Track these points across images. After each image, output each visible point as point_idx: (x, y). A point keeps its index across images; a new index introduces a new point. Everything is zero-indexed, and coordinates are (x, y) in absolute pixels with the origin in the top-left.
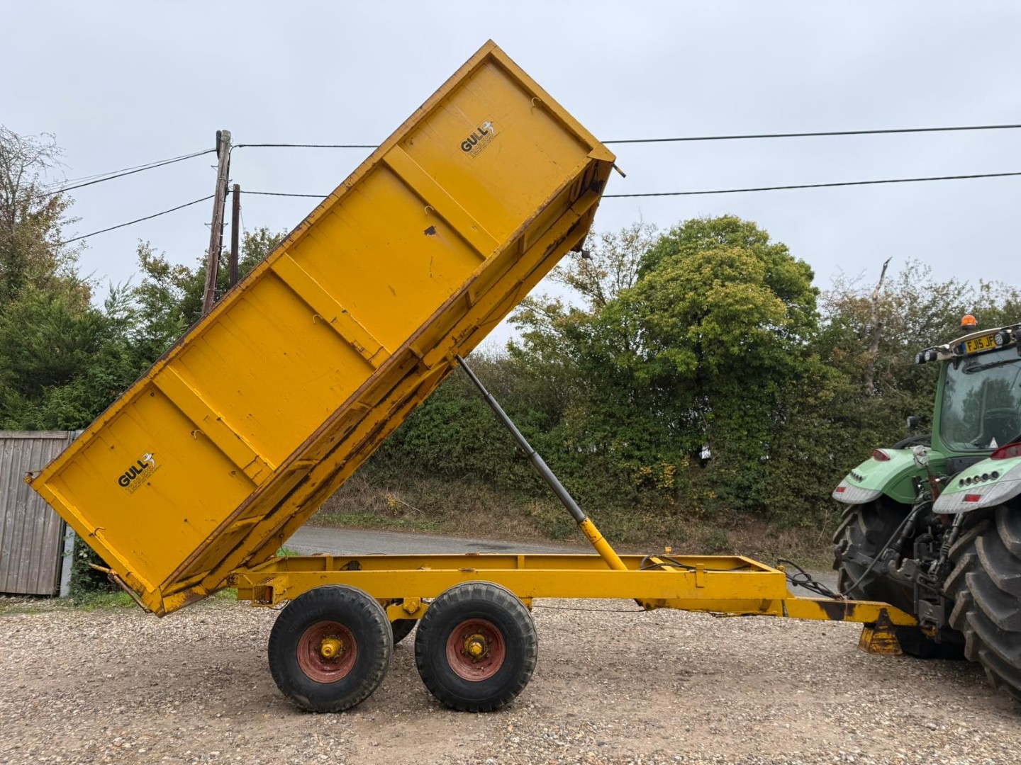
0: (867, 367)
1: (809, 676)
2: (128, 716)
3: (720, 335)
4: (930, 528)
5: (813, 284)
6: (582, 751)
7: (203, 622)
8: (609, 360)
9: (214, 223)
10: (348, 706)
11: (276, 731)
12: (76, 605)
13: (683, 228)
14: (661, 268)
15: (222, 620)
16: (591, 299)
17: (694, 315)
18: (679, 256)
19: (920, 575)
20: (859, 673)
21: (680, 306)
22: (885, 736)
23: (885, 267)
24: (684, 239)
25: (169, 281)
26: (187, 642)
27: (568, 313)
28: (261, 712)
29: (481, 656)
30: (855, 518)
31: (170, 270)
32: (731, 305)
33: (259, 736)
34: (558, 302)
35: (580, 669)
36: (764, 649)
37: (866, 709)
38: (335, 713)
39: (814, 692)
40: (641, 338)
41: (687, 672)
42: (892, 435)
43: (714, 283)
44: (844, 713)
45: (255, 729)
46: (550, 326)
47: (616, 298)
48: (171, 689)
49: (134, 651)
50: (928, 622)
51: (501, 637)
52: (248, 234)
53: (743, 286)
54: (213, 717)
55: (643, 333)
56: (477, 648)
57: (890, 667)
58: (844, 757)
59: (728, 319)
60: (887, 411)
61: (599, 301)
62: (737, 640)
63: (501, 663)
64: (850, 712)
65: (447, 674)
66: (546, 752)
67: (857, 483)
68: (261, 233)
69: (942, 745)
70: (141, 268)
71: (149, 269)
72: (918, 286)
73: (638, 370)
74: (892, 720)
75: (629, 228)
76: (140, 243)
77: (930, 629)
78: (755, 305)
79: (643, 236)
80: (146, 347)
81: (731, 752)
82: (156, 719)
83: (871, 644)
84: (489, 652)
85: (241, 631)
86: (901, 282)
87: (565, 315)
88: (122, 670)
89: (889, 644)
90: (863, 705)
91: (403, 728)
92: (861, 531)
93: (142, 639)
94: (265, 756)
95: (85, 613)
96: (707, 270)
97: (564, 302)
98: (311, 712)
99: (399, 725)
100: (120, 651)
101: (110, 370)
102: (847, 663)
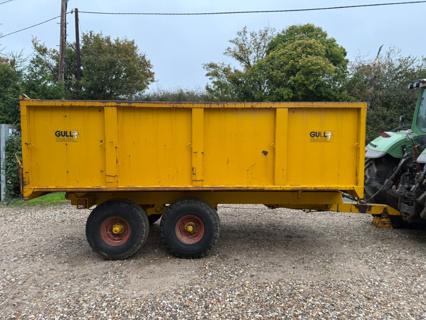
0: (368, 97)
1: (347, 238)
2: (17, 263)
3: (304, 81)
4: (408, 169)
5: (346, 58)
6: (243, 280)
7: (64, 213)
8: (252, 94)
9: (61, 23)
10: (127, 256)
11: (90, 271)
12: (7, 205)
13: (288, 30)
14: (278, 49)
15: (73, 212)
16: (244, 64)
17: (292, 72)
18: (286, 43)
19: (407, 192)
20: (370, 236)
21: (286, 68)
22: (390, 270)
23: (380, 50)
24: (288, 35)
25: (48, 56)
26: (55, 223)
27: (233, 72)
28: (84, 260)
29: (192, 232)
30: (371, 164)
31: (48, 50)
32: (310, 66)
33: (81, 274)
34: (229, 66)
35: (240, 235)
36: (324, 224)
37: (378, 255)
38: (121, 260)
39: (351, 246)
40: (267, 84)
41: (290, 236)
42: (377, 127)
43: (303, 56)
44: (368, 258)
45: (80, 269)
46: (225, 78)
47: (256, 64)
48: (42, 248)
49: (29, 228)
50: (406, 213)
51: (202, 223)
52: (84, 34)
53: (315, 57)
54: (60, 263)
55: (267, 81)
56: (190, 229)
57: (384, 233)
58: (373, 283)
59: (308, 73)
60: (375, 117)
61: (248, 66)
62: (311, 220)
63: (202, 235)
64: (371, 257)
65: (176, 241)
66: (225, 281)
67: (373, 148)
68: (90, 34)
69: (419, 275)
70: (34, 50)
71: (38, 50)
72: (393, 59)
73: (265, 99)
74: (391, 261)
75: (263, 29)
76: (32, 37)
77: (406, 217)
78: (320, 66)
79: (269, 34)
80: (32, 84)
81: (317, 280)
82: (31, 264)
83: (378, 224)
84: (196, 230)
85: (82, 217)
86: (386, 57)
87: (232, 73)
88: (21, 237)
89: (387, 224)
90: (376, 253)
91: (154, 268)
92: (374, 171)
93: (34, 222)
94: (82, 285)
95: (10, 209)
96: (299, 50)
97: (232, 67)
98: (109, 260)
99: (152, 267)
100: (22, 227)
101: (15, 96)
102: (364, 231)
